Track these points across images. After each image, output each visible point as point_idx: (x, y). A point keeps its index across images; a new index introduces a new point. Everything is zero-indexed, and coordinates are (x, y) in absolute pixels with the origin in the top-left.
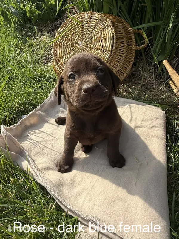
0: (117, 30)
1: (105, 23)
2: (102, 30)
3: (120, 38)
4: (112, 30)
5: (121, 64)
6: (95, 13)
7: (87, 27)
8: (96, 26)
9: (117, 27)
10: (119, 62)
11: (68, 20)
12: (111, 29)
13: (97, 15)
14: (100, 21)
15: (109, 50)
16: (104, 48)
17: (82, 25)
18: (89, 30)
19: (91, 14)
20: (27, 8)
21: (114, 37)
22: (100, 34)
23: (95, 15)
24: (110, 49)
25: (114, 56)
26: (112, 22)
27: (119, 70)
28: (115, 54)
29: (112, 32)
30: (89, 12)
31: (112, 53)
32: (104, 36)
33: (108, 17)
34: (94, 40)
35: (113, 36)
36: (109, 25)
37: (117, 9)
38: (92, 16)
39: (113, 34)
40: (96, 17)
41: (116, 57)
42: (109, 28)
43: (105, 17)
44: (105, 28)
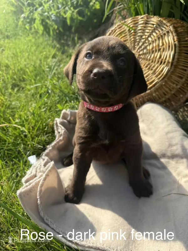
0: (181, 36)
1: (165, 28)
2: (161, 37)
3: (185, 47)
4: (174, 37)
5: (184, 80)
6: (152, 16)
7: (141, 34)
8: (152, 32)
9: (181, 33)
10: (181, 78)
11: (118, 26)
12: (173, 35)
13: (155, 20)
14: (158, 26)
15: (168, 62)
16: (163, 59)
17: (135, 31)
18: (144, 37)
19: (147, 18)
20: (68, 15)
21: (177, 46)
22: (157, 42)
23: (152, 19)
24: (171, 61)
25: (174, 70)
26: (174, 27)
27: (180, 88)
28: (176, 67)
29: (174, 39)
30: (144, 17)
31: (173, 66)
32: (163, 44)
33: (168, 22)
34: (149, 50)
35: (175, 45)
36: (170, 31)
37: (181, 10)
38: (149, 20)
39: (174, 42)
40: (153, 21)
41: (178, 70)
42: (170, 34)
43: (164, 22)
44: (165, 34)
